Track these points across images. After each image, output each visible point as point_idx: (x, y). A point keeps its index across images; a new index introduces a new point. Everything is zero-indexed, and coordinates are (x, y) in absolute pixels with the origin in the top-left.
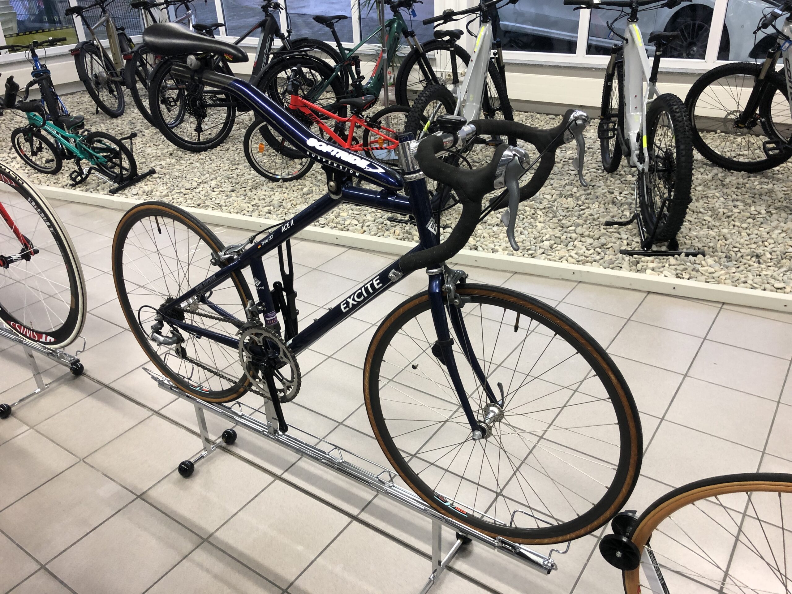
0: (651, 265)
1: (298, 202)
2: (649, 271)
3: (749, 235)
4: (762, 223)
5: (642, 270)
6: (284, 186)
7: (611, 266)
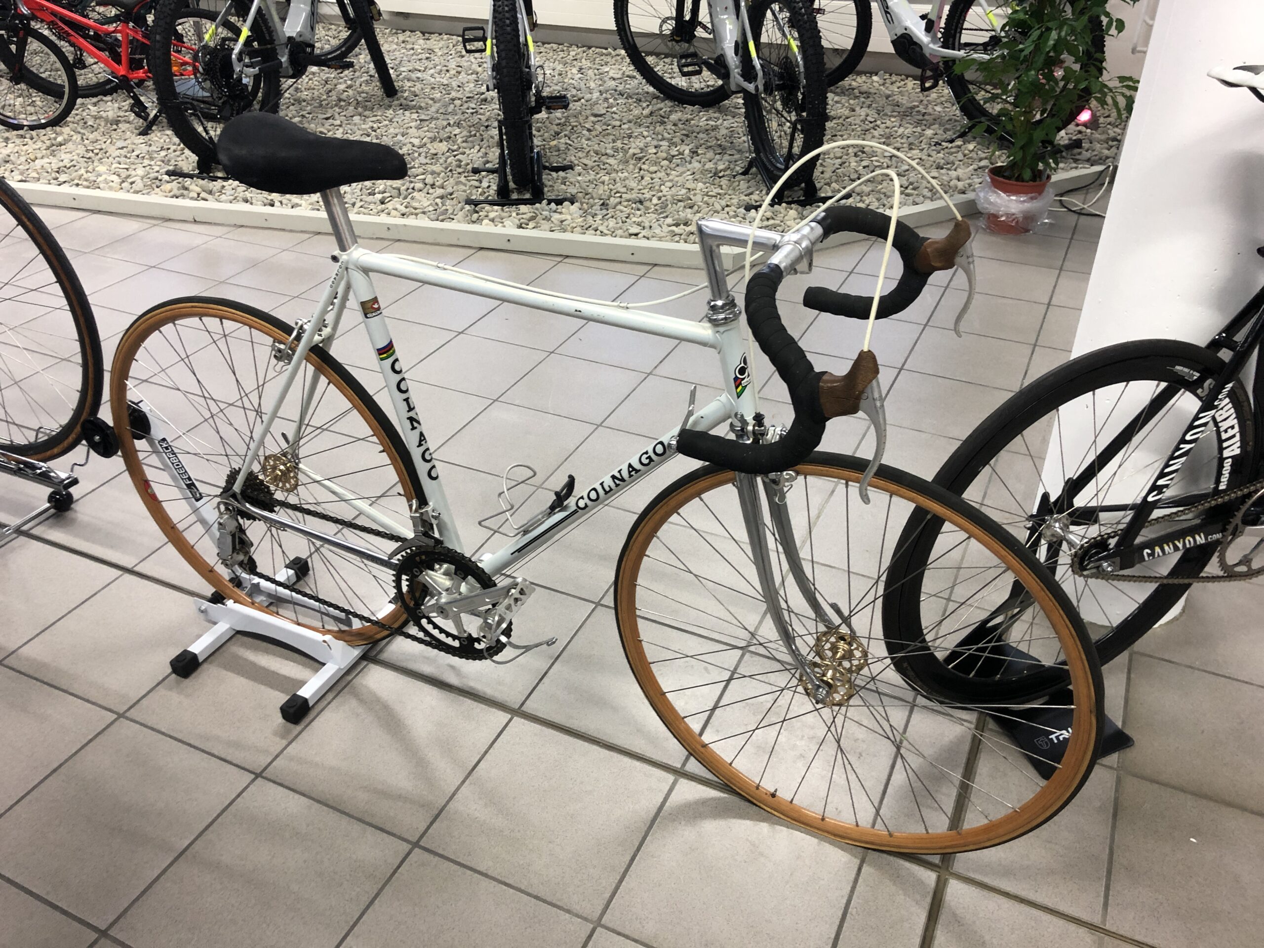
0: (492, 215)
1: (39, 155)
2: (486, 221)
3: (652, 179)
4: (678, 165)
5: (479, 221)
6: (27, 136)
7: (441, 218)
